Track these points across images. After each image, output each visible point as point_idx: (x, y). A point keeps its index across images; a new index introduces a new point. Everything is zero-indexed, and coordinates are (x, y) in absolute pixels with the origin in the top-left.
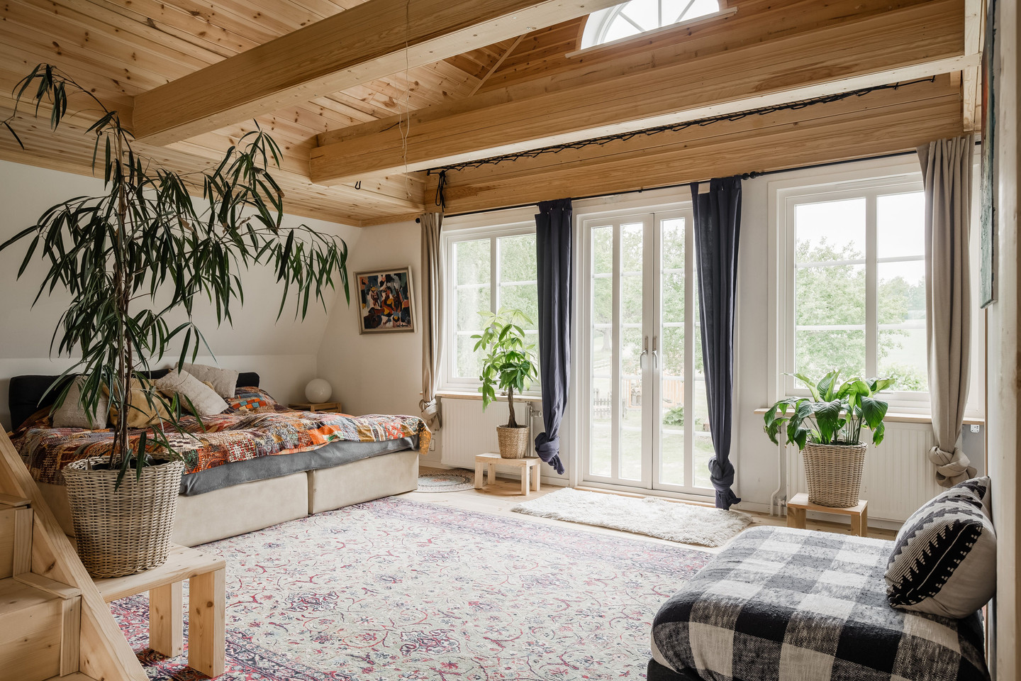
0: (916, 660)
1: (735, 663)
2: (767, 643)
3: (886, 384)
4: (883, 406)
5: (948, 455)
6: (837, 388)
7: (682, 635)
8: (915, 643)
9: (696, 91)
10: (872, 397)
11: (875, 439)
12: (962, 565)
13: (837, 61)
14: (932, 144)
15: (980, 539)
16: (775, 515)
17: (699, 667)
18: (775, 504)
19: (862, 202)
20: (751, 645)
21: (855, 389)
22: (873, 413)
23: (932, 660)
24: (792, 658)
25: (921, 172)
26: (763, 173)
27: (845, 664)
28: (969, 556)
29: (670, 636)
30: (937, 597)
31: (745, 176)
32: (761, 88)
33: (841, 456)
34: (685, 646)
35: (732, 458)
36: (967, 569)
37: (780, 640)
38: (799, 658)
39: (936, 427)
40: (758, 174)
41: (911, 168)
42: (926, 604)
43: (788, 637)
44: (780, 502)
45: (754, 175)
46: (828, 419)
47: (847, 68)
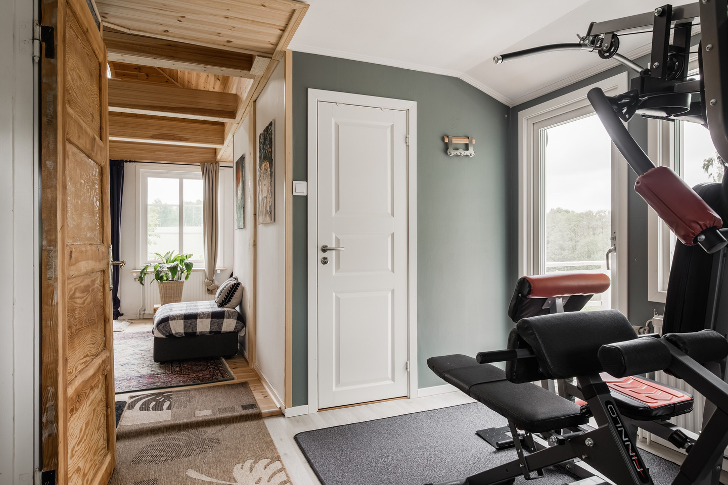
0: (229, 314)
1: (184, 328)
2: (193, 320)
3: (190, 256)
4: (192, 264)
5: (211, 282)
6: (172, 258)
7: (168, 325)
8: (228, 312)
9: (124, 130)
10: (186, 261)
11: (186, 278)
12: (236, 293)
13: (183, 136)
14: (206, 164)
15: (240, 286)
16: (140, 319)
17: (174, 332)
18: (140, 314)
19: (178, 180)
20: (189, 322)
21: (180, 258)
22: (189, 266)
23: (232, 313)
24: (200, 322)
25: (201, 173)
26: (135, 162)
27: (213, 320)
28: (237, 291)
29: (164, 327)
30: (230, 303)
31: (126, 161)
32: (152, 137)
33: (176, 285)
34: (169, 328)
35: (118, 295)
36: (237, 294)
37: (197, 319)
38: (202, 322)
39: (207, 272)
40: (133, 162)
41: (198, 170)
42: (228, 305)
43: (198, 317)
44: (142, 312)
45: (130, 161)
46: (174, 270)
47: (187, 139)
